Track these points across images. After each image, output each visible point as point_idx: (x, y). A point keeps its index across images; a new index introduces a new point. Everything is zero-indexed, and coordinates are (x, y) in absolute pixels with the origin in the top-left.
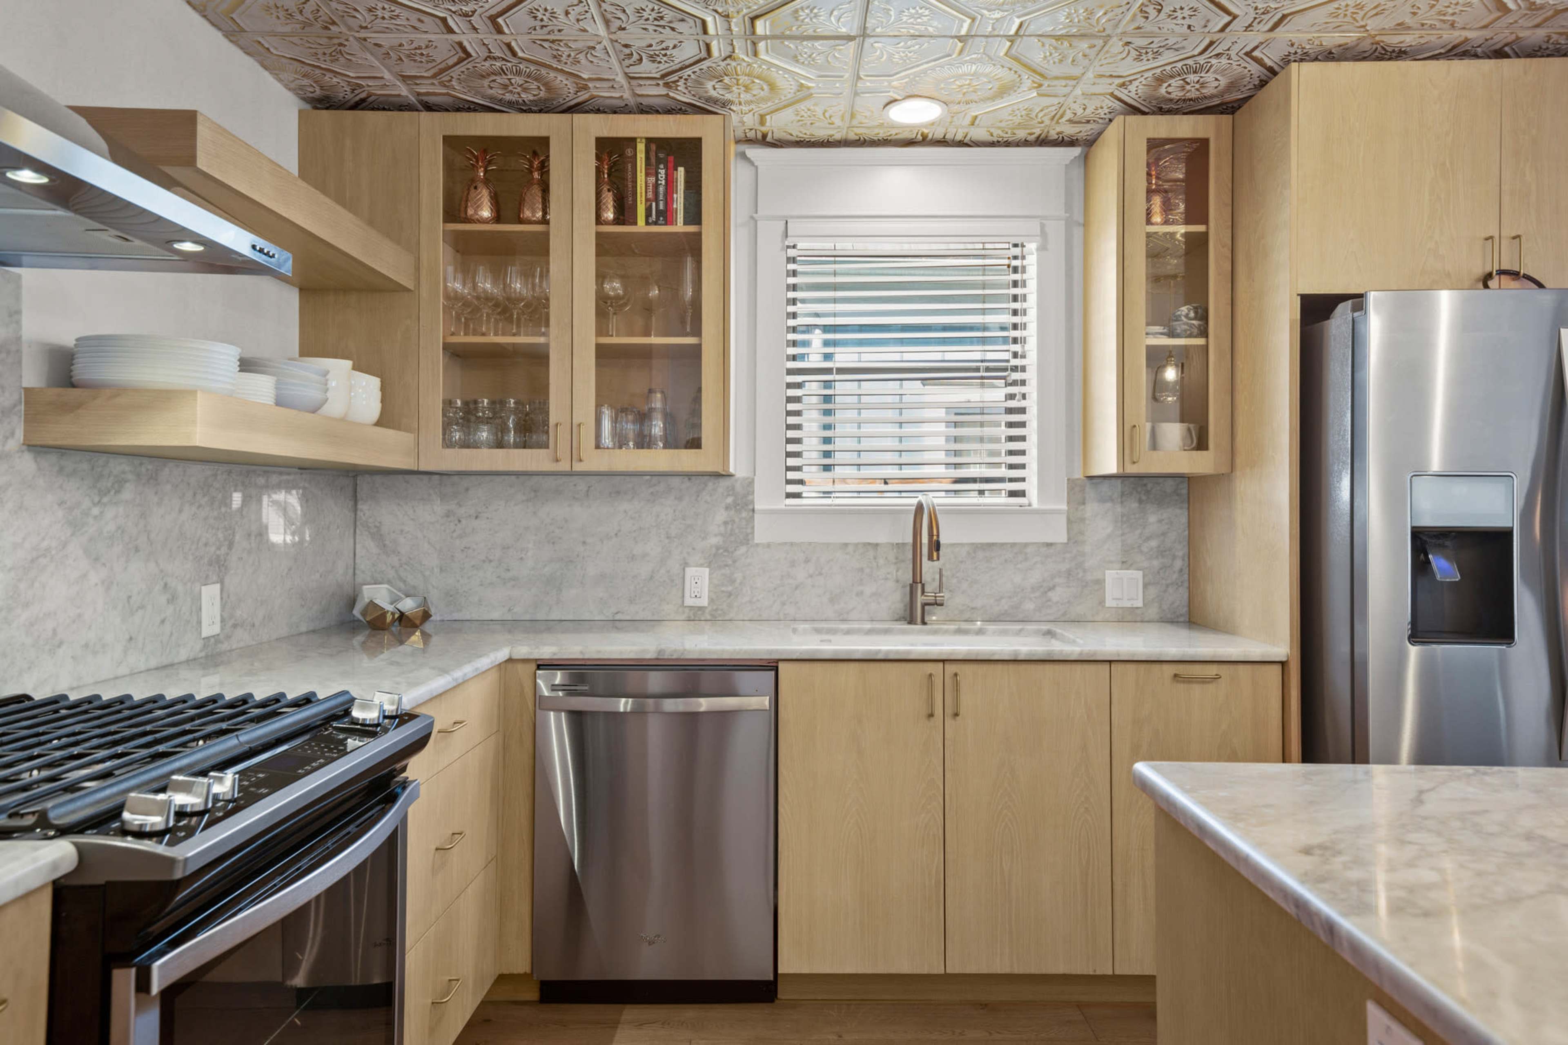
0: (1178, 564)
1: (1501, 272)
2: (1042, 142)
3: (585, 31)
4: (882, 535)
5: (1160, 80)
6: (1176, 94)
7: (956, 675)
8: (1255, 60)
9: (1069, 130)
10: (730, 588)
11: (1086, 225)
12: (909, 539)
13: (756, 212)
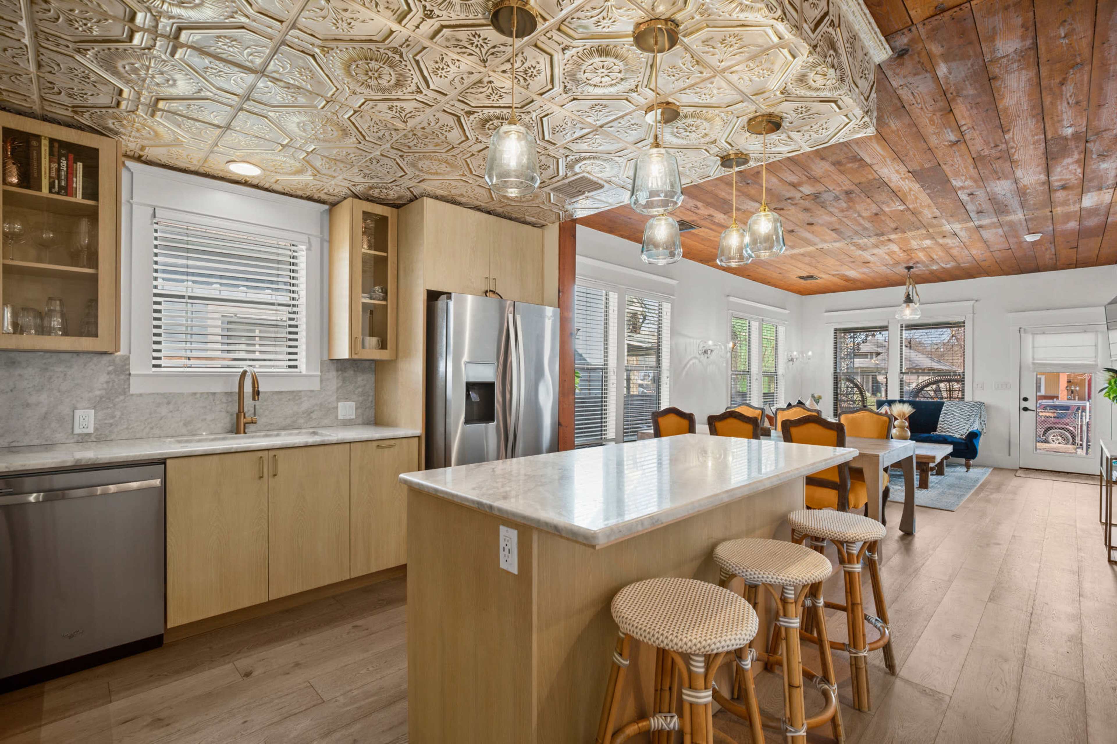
0: (370, 399)
1: (491, 291)
2: (309, 198)
3: (17, 64)
4: (218, 388)
5: (371, 188)
6: (376, 195)
7: (275, 456)
8: (411, 191)
9: (324, 197)
10: (111, 421)
11: (330, 241)
12: (237, 390)
13: (132, 199)
